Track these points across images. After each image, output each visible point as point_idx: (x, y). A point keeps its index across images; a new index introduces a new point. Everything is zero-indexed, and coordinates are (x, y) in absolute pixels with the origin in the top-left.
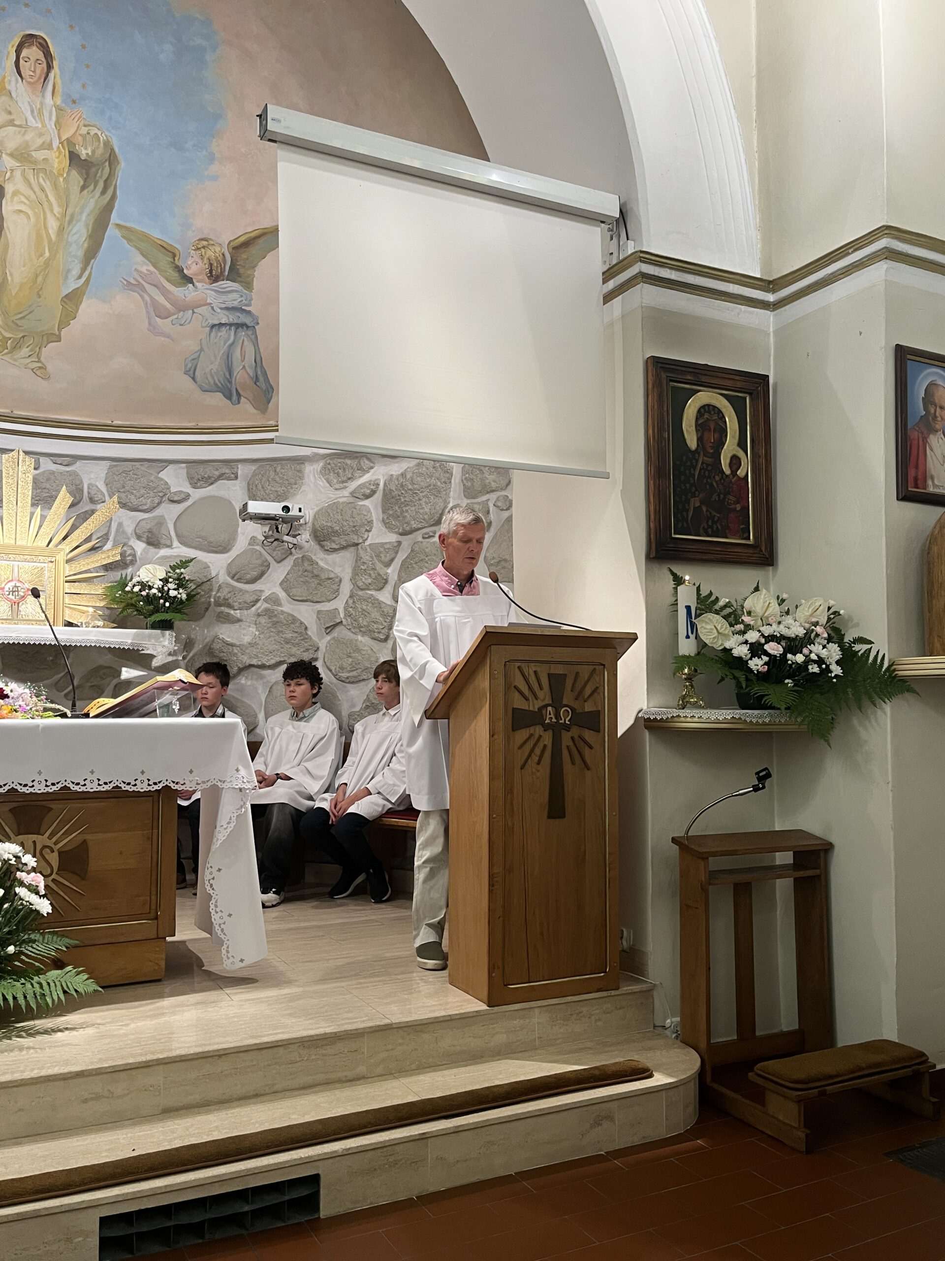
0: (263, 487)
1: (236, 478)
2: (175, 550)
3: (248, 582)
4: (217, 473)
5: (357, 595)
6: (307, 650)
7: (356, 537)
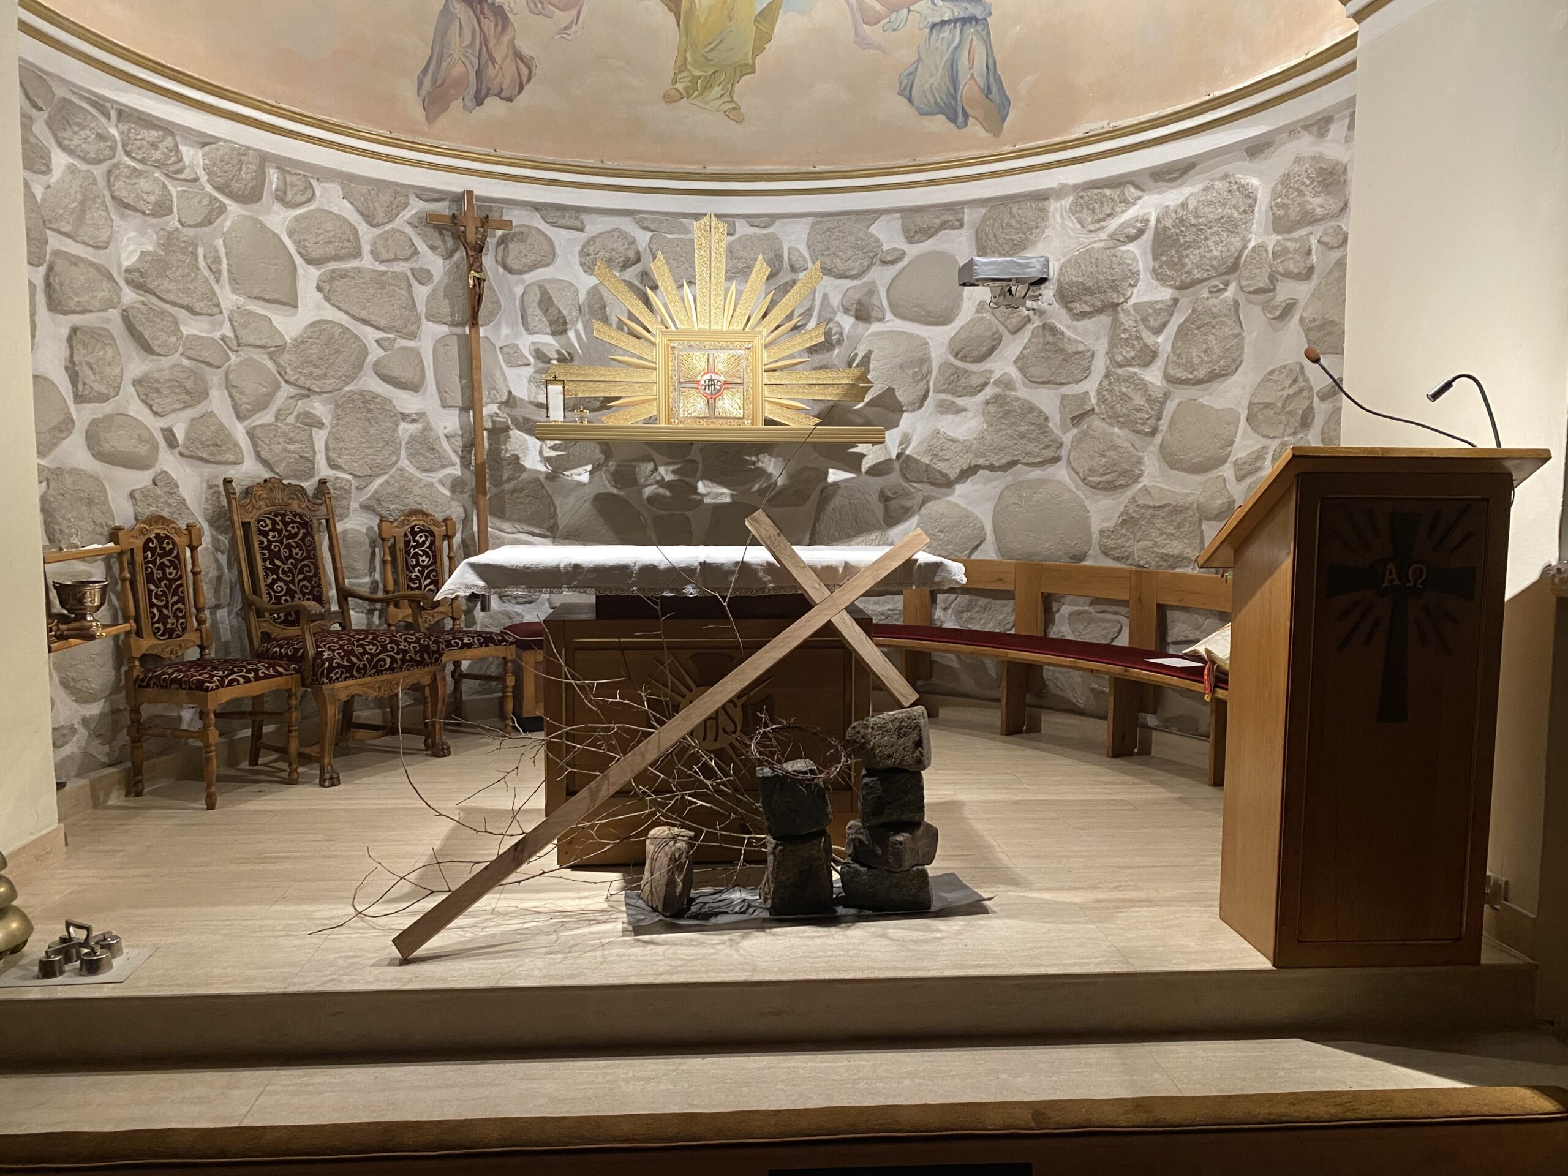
0: (995, 236)
1: (962, 226)
2: (888, 324)
3: (974, 361)
4: (937, 221)
5: (1115, 373)
6: (1047, 447)
7: (1115, 296)
